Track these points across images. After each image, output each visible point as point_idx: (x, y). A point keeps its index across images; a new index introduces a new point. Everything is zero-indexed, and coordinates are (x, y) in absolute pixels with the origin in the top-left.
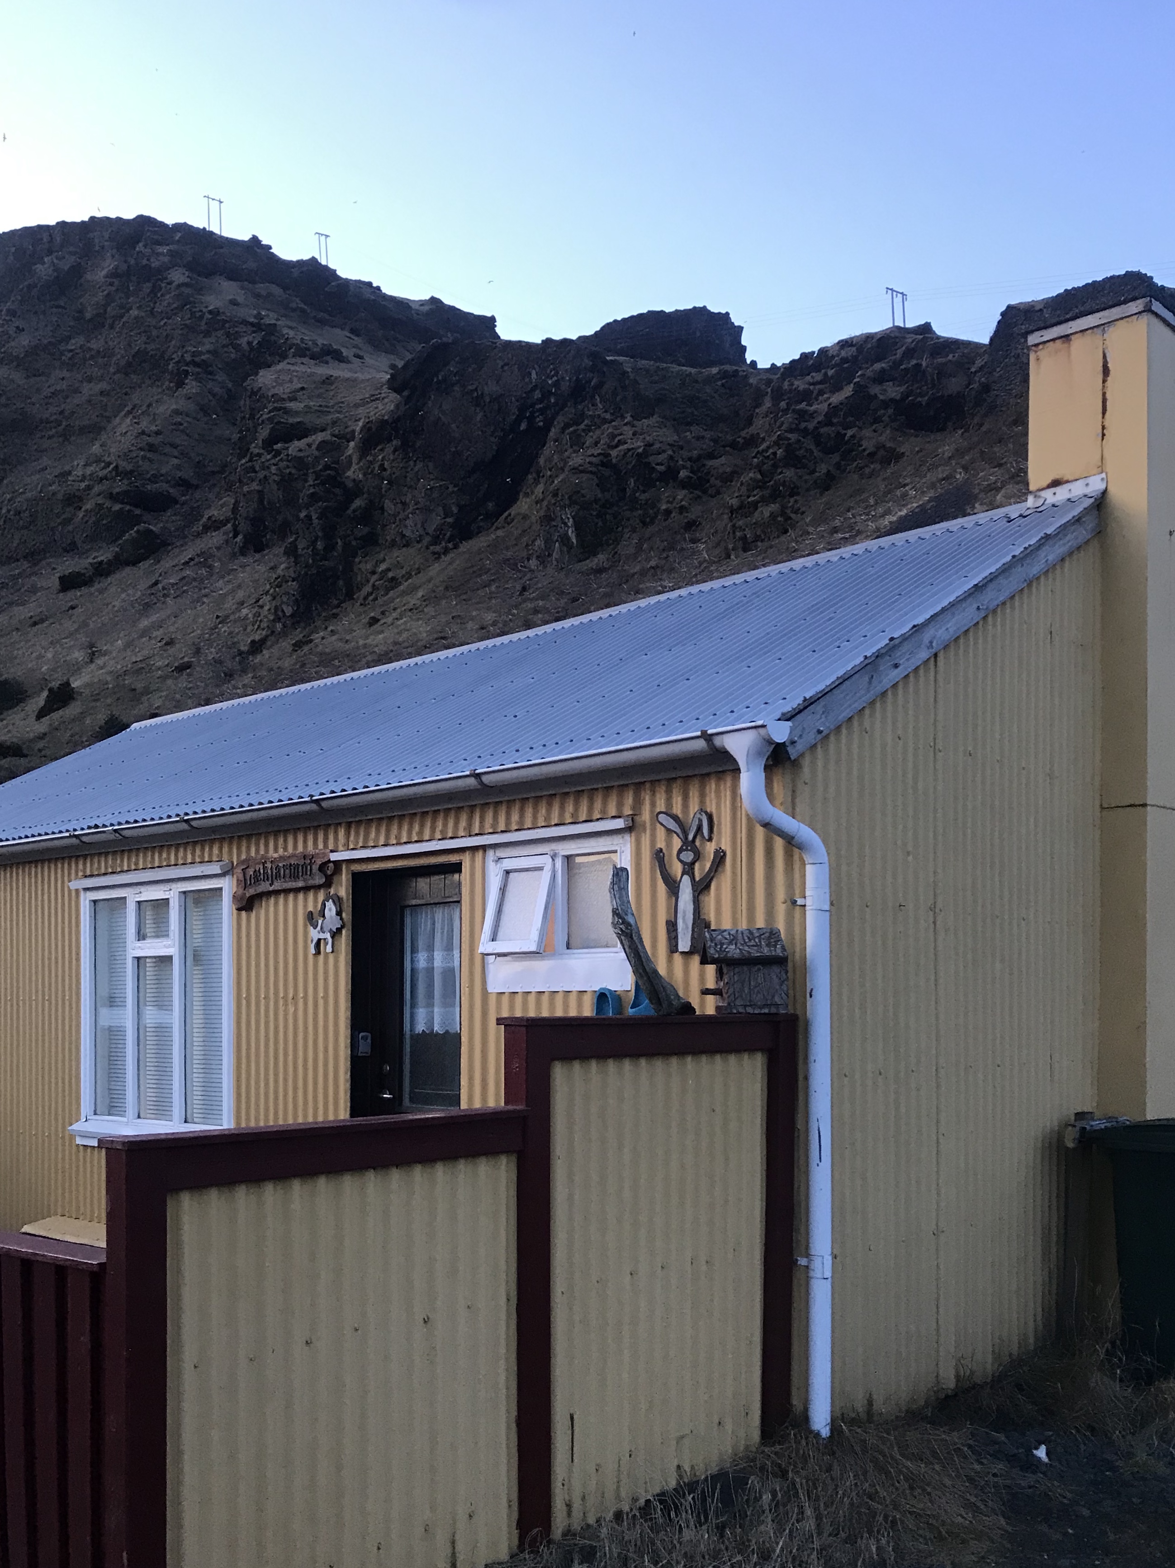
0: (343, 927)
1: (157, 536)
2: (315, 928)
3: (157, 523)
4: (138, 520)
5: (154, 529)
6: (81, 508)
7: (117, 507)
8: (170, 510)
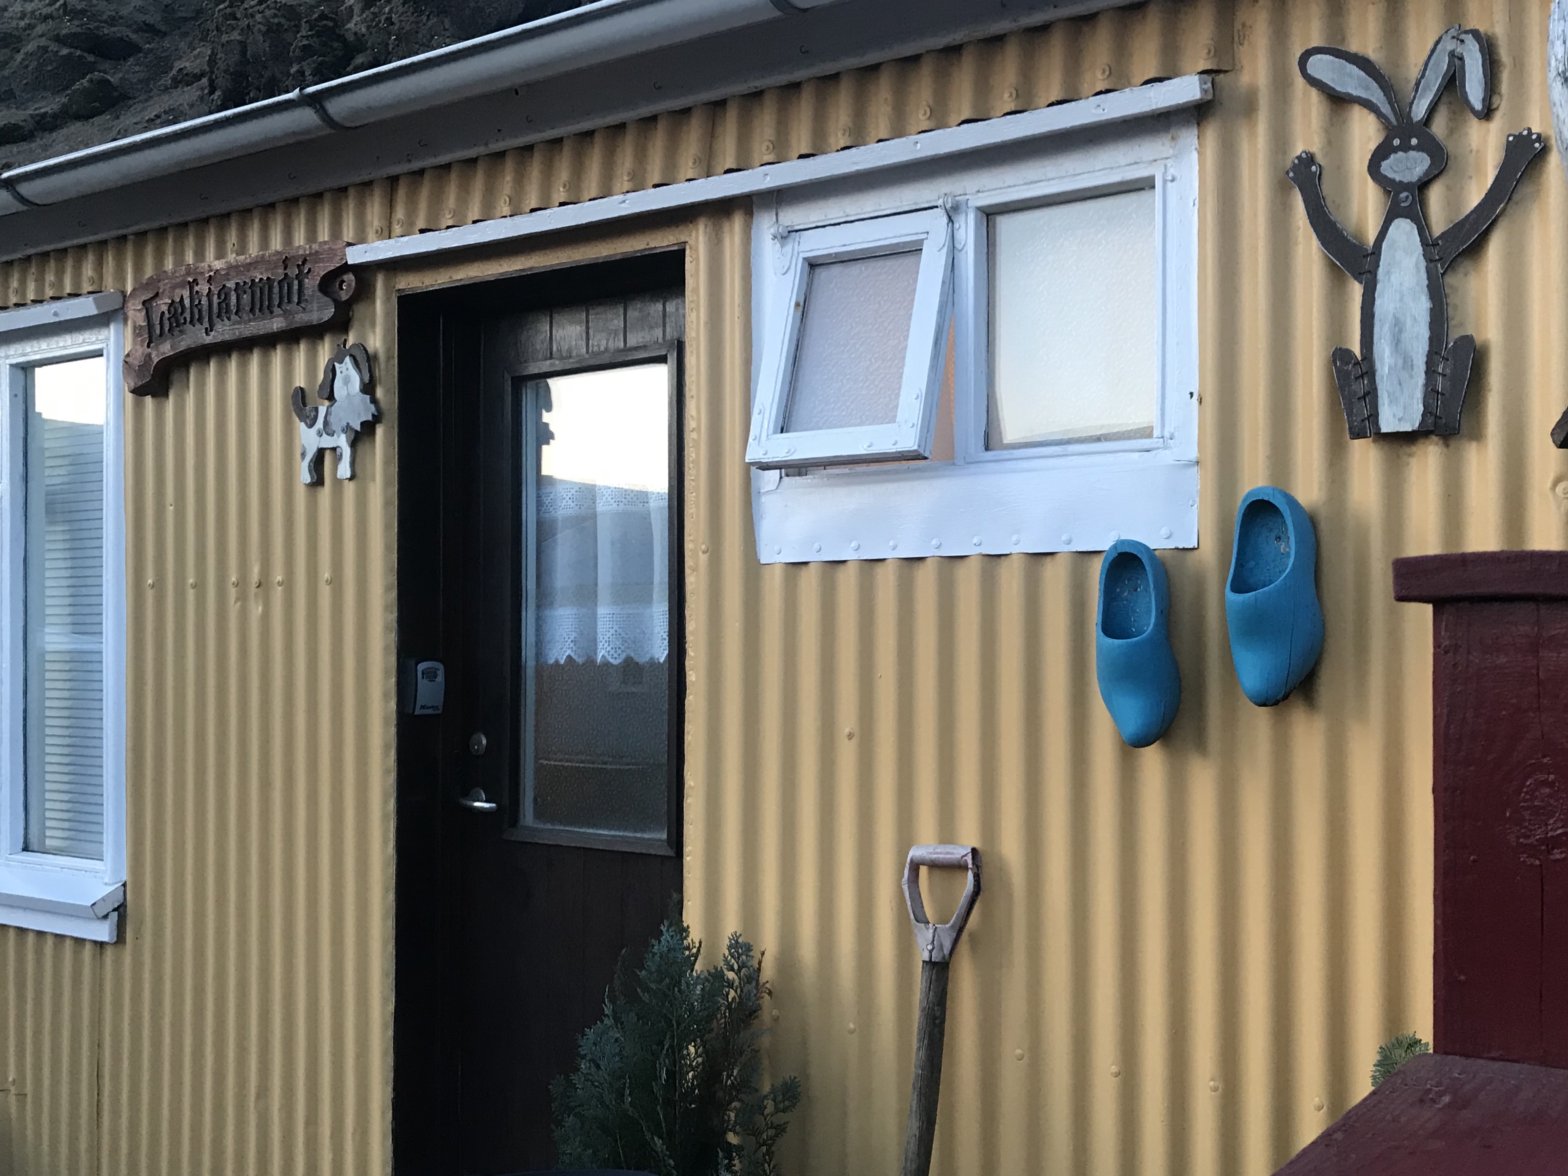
0: (377, 419)
1: (115, 89)
2: (311, 426)
3: (114, 73)
4: (91, 68)
5: (112, 80)
6: (19, 51)
7: (65, 51)
8: (131, 59)
